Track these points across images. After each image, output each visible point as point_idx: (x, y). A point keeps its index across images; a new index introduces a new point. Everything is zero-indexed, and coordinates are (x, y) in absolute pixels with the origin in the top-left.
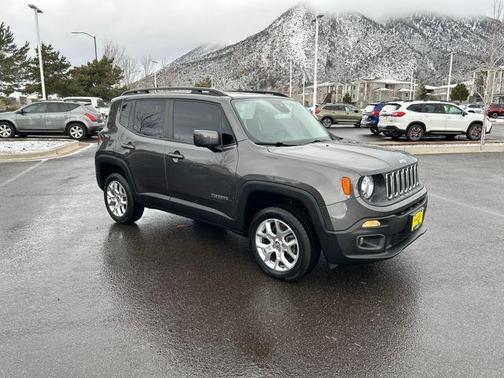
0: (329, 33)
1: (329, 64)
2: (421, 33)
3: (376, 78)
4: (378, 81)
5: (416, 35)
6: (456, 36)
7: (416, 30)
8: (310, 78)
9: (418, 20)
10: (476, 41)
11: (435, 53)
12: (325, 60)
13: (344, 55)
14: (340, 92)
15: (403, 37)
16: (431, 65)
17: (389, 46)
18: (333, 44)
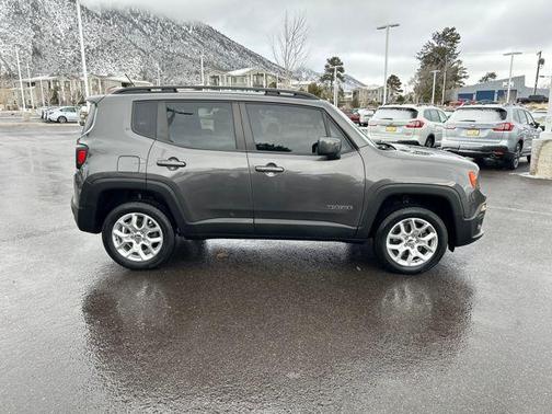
0: (31, 14)
1: (36, 53)
2: (141, 30)
3: (110, 75)
4: (112, 78)
5: (136, 31)
6: (175, 38)
7: (135, 25)
8: (12, 68)
9: (136, 15)
10: (194, 45)
11: (159, 53)
12: (30, 47)
13: (54, 43)
14: (68, 89)
15: (122, 31)
16: (157, 65)
17: (109, 38)
18: (37, 28)
